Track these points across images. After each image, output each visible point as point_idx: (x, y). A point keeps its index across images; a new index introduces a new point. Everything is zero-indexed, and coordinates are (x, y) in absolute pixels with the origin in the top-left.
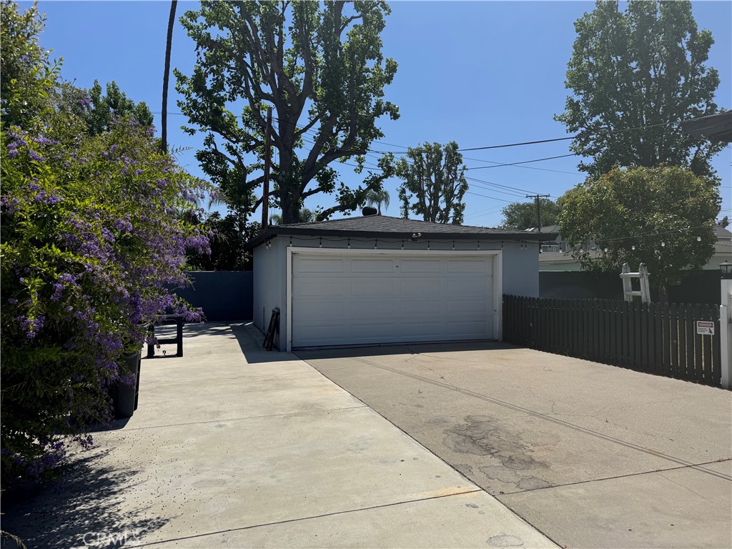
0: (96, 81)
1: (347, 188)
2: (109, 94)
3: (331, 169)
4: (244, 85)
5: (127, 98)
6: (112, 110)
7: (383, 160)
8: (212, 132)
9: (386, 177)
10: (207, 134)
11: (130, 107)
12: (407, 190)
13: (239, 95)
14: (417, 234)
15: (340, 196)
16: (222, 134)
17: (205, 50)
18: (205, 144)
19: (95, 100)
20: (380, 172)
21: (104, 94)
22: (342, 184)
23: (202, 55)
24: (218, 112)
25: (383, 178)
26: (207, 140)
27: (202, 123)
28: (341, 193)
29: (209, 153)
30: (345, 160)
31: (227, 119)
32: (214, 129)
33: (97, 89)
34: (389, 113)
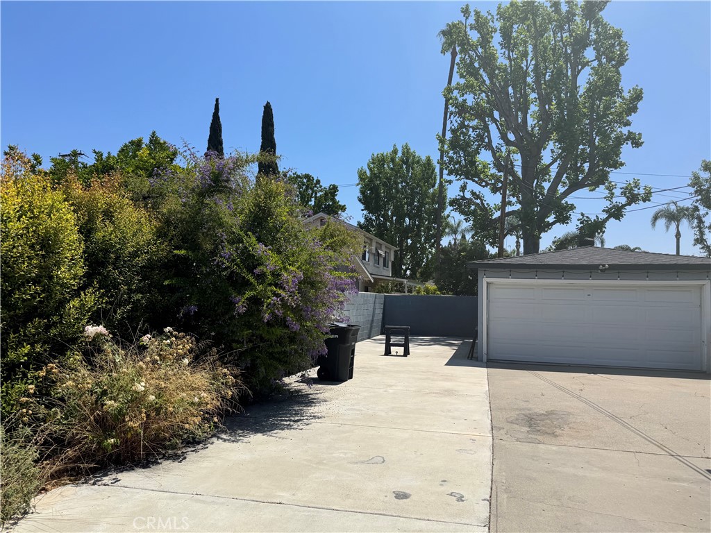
0: (395, 145)
1: (587, 217)
2: (403, 153)
3: (566, 202)
4: (486, 140)
5: (417, 155)
6: (404, 166)
7: (627, 188)
8: (465, 180)
9: (629, 204)
10: (461, 183)
11: (418, 162)
12: (701, 207)
13: (483, 149)
14: (604, 265)
15: (580, 226)
16: (474, 181)
17: (456, 118)
18: (460, 191)
19: (393, 160)
20: (623, 200)
21: (400, 154)
22: (582, 214)
23: (454, 122)
24: (473, 163)
25: (626, 205)
26: (462, 187)
27: (457, 174)
28: (581, 223)
29: (459, 199)
30: (594, 189)
31: (480, 167)
32: (467, 178)
33: (395, 152)
34: (629, 142)
